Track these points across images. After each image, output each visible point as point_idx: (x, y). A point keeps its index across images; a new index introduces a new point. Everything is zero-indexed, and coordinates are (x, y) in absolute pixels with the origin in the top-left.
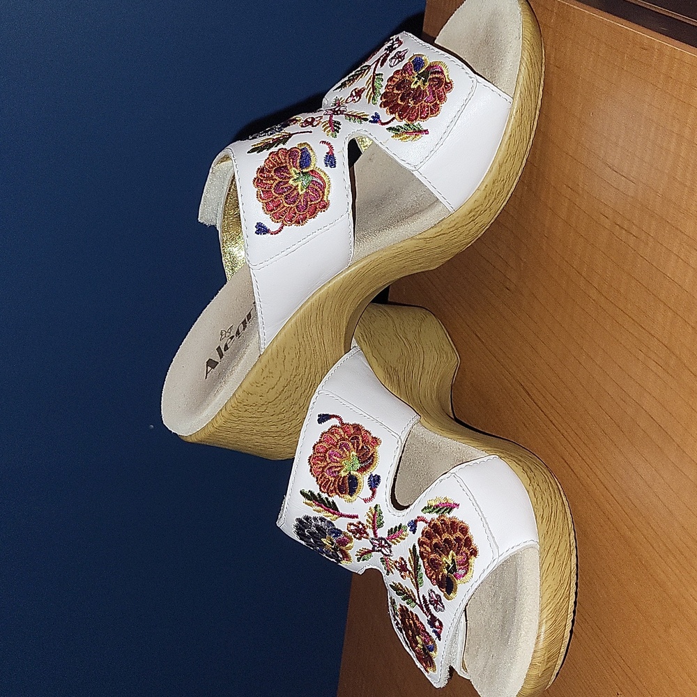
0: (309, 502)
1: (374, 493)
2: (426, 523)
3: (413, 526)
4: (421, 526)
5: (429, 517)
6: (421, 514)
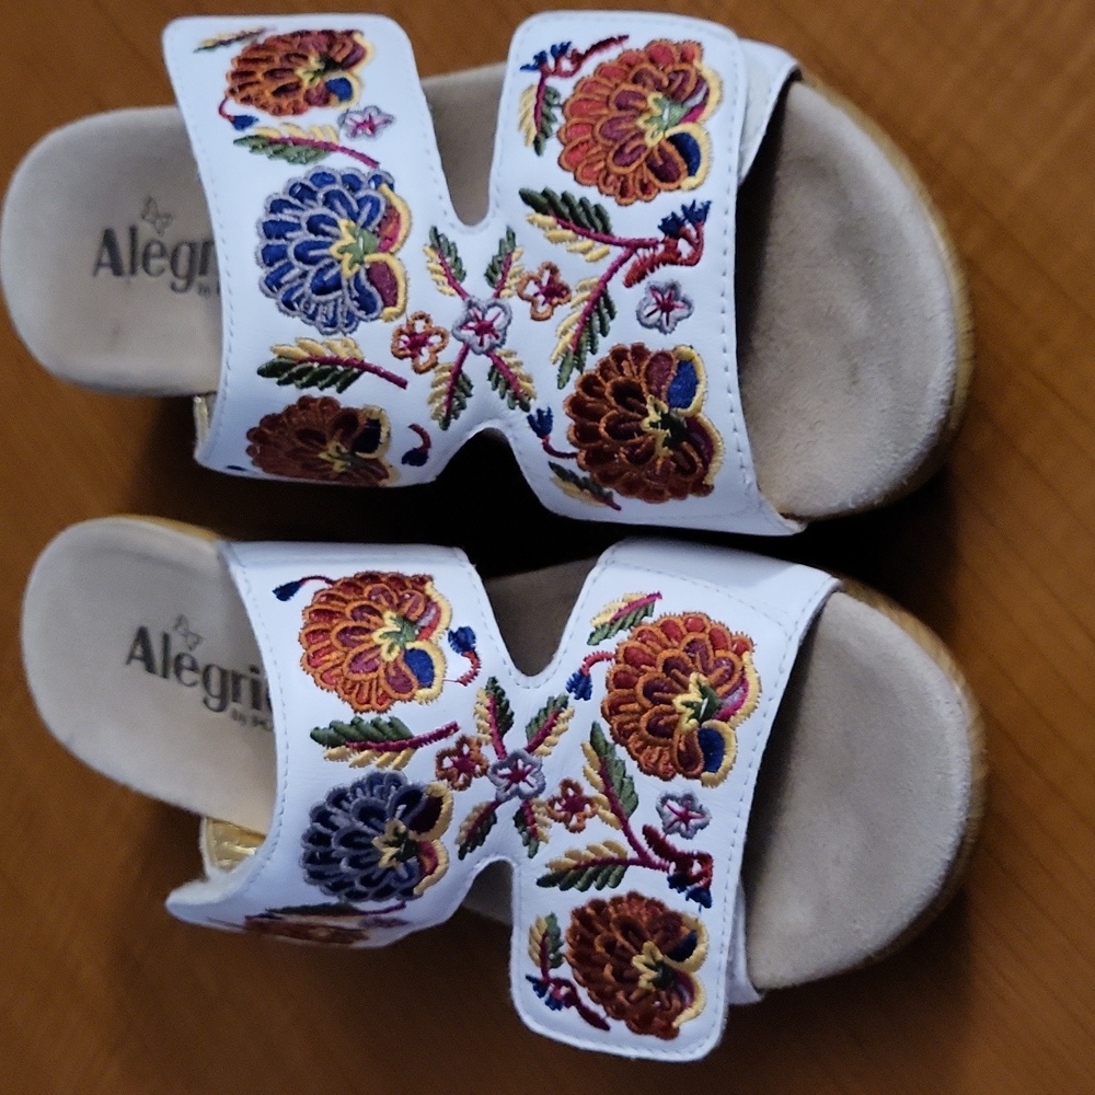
0: (334, 751)
1: (474, 658)
2: (609, 659)
3: (581, 686)
4: (600, 674)
5: (608, 646)
6: (591, 650)
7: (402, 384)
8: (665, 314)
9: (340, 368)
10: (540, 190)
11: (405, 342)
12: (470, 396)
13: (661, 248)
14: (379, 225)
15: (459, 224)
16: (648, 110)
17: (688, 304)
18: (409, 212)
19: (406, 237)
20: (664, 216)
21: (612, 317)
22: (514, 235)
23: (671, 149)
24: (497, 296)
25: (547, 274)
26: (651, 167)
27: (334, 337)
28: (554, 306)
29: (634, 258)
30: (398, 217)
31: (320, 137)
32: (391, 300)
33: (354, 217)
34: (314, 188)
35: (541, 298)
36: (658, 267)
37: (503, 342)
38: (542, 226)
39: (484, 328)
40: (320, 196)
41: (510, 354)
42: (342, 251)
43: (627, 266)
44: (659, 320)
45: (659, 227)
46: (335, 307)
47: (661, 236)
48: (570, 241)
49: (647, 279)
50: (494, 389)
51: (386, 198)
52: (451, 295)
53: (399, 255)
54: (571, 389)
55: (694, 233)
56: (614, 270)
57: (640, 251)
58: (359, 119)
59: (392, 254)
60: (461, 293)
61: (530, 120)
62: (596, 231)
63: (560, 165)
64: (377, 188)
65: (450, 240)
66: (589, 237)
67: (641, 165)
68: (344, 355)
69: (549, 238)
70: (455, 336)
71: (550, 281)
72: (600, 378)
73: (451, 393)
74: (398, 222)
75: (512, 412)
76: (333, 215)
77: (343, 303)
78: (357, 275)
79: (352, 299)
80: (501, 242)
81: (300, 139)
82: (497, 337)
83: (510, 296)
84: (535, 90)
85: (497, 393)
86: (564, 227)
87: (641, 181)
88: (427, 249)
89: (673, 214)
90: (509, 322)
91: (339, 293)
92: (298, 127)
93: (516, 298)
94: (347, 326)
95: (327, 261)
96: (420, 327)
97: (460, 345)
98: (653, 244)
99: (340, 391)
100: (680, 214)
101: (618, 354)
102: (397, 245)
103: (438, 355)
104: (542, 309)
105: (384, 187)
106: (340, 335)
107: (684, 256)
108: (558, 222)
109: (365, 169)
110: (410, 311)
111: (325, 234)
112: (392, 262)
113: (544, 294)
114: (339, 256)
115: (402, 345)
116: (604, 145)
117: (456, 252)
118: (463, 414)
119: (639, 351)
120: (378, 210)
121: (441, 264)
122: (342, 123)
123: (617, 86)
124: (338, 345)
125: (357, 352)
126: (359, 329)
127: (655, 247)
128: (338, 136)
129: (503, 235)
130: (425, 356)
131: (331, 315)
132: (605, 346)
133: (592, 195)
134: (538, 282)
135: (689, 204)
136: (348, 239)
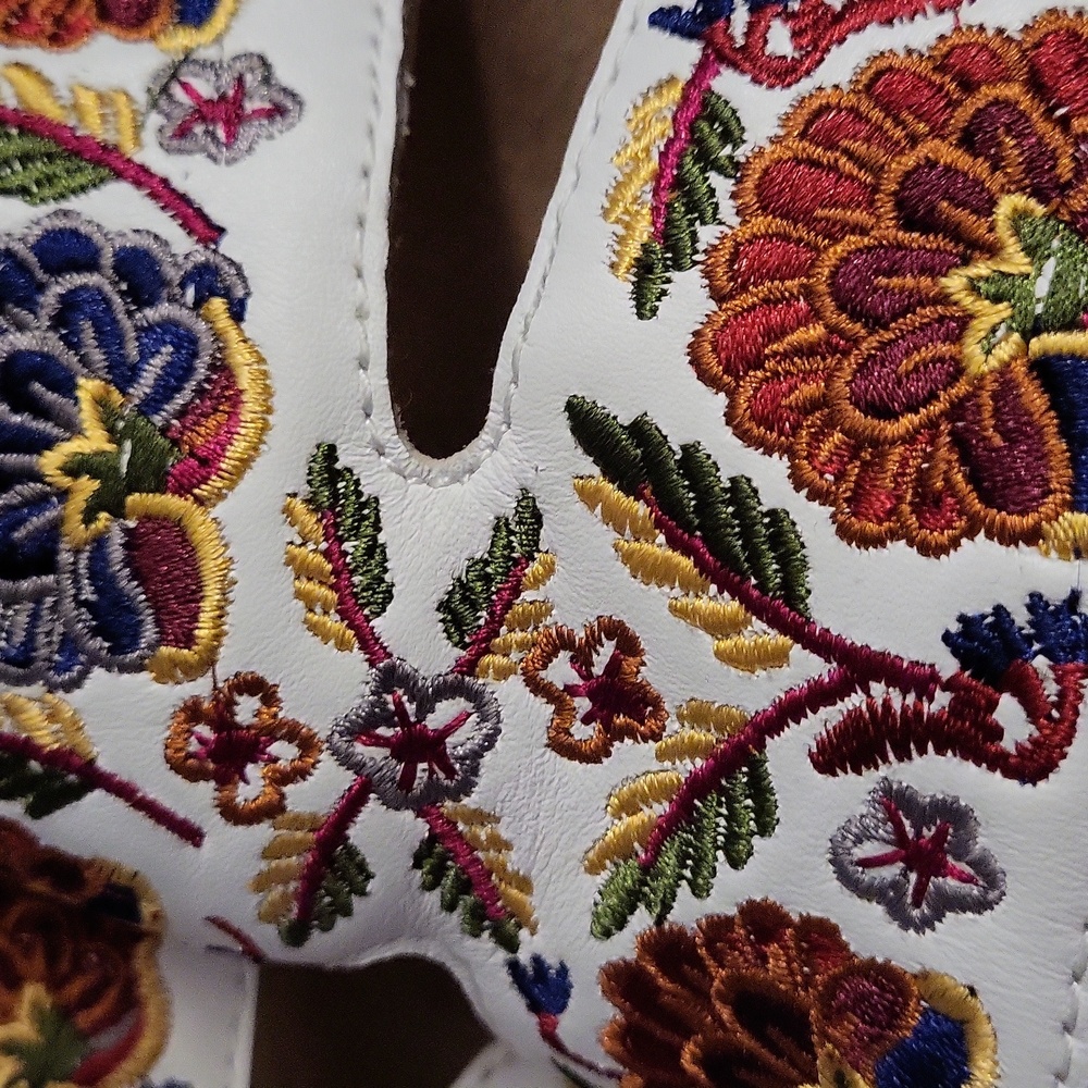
7: (191, 834)
8: (913, 877)
9: (35, 765)
10: (625, 419)
11: (201, 741)
12: (363, 893)
13: (942, 699)
14: (181, 414)
15: (399, 448)
16: (992, 250)
17: (988, 875)
18: (267, 392)
19: (245, 463)
20: (971, 611)
21: (765, 829)
22: (538, 518)
23: (1035, 399)
24: (469, 667)
25: (607, 649)
26: (962, 443)
27: (24, 691)
28: (614, 734)
29: (856, 700)
30: (236, 400)
31: (93, 127)
32: (179, 627)
33: (122, 374)
34: (41, 275)
35: (583, 704)
36: (922, 751)
37: (466, 787)
38: (613, 518)
39: (419, 745)
40: (50, 299)
41: (480, 817)
42: (75, 469)
43: (831, 716)
44: (894, 885)
45: (947, 638)
46: (35, 617)
47: (948, 666)
48: (686, 586)
49: (883, 771)
50: (428, 887)
51: (217, 336)
52: (342, 645)
53: (219, 510)
54: (624, 946)
55: (1051, 689)
56: (791, 709)
57: (878, 689)
58: (205, 88)
59: (200, 501)
60: (370, 645)
61: (641, 187)
62: (762, 586)
63: (695, 361)
64: (199, 302)
65: (367, 490)
66: (738, 592)
67: (932, 424)
68: (46, 737)
69: (627, 558)
70: (335, 752)
71: (614, 666)
72: (702, 952)
73: (311, 880)
74: (233, 415)
75: (470, 942)
76: (70, 359)
77: (54, 608)
78: (100, 542)
79: (80, 604)
80: (500, 525)
81: (42, 120)
82: (451, 773)
83: (503, 673)
84: (675, 94)
85: (433, 898)
86: (673, 543)
87: (922, 478)
88: (299, 506)
89: (999, 611)
90: (490, 741)
91: (49, 579)
92: (47, 83)
93: (516, 683)
94: (60, 668)
95: (30, 489)
96: (246, 709)
97: (347, 779)
98: (918, 680)
99: (37, 811)
100: (1021, 617)
101: (762, 919)
102: (216, 482)
103: (288, 789)
104: (582, 732)
105: (218, 305)
106: (37, 689)
107: (1008, 744)
108: (659, 524)
109: (181, 244)
110: (225, 668)
111: (41, 411)
112: (200, 524)
113: (591, 695)
114: (66, 481)
115: (194, 746)
116: (832, 329)
117: (377, 528)
118: (341, 924)
119: (819, 937)
120: (189, 370)
121: (327, 554)
122: (161, 93)
123: (914, 140)
124: (34, 713)
125: (79, 738)
126: (88, 684)
127: (925, 693)
128: (138, 128)
129: (509, 508)
130: (252, 786)
131: (20, 636)
132: (730, 889)
133: (770, 479)
134: (582, 659)
135: (1056, 595)
136: (93, 440)
